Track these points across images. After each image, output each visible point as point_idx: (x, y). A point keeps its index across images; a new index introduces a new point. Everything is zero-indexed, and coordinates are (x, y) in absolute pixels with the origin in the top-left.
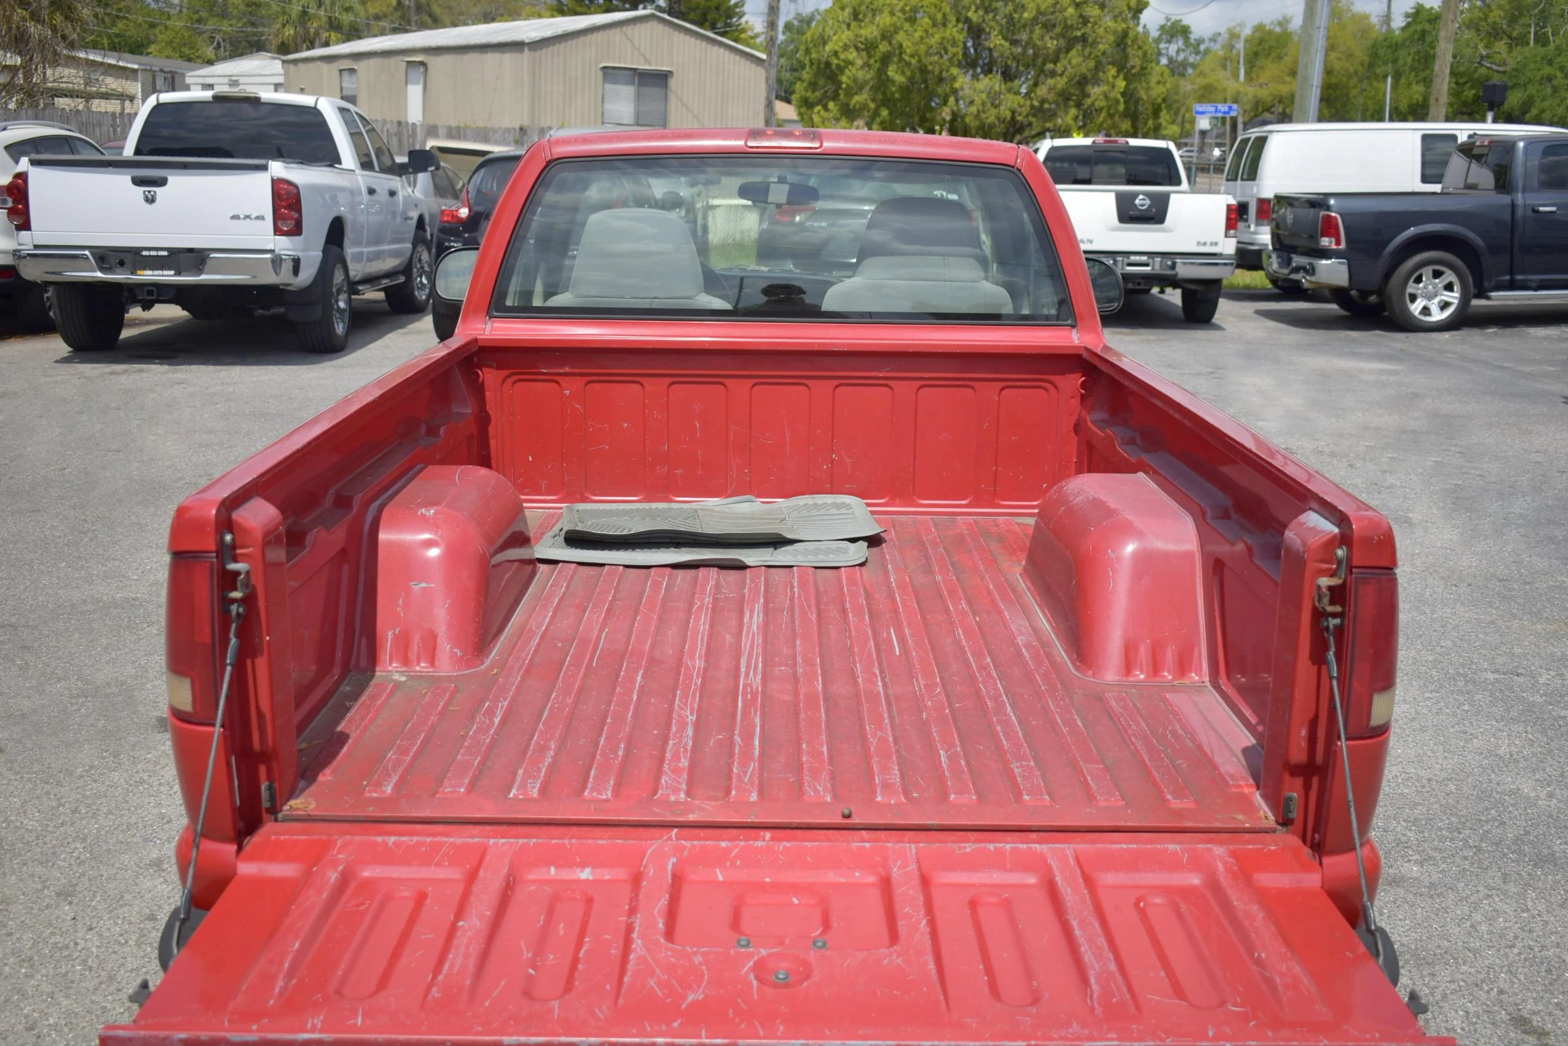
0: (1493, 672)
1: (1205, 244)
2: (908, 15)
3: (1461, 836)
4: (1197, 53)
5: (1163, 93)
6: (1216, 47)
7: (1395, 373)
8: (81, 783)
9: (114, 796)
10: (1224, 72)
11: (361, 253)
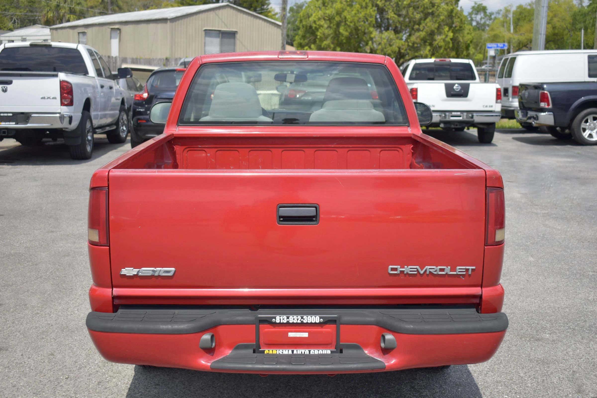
0: (592, 272)
1: (487, 106)
2: (348, 3)
3: (568, 325)
4: (490, 19)
5: (470, 38)
6: (500, 16)
7: (574, 162)
8: (13, 314)
9: (28, 318)
10: (503, 28)
11: (98, 115)
